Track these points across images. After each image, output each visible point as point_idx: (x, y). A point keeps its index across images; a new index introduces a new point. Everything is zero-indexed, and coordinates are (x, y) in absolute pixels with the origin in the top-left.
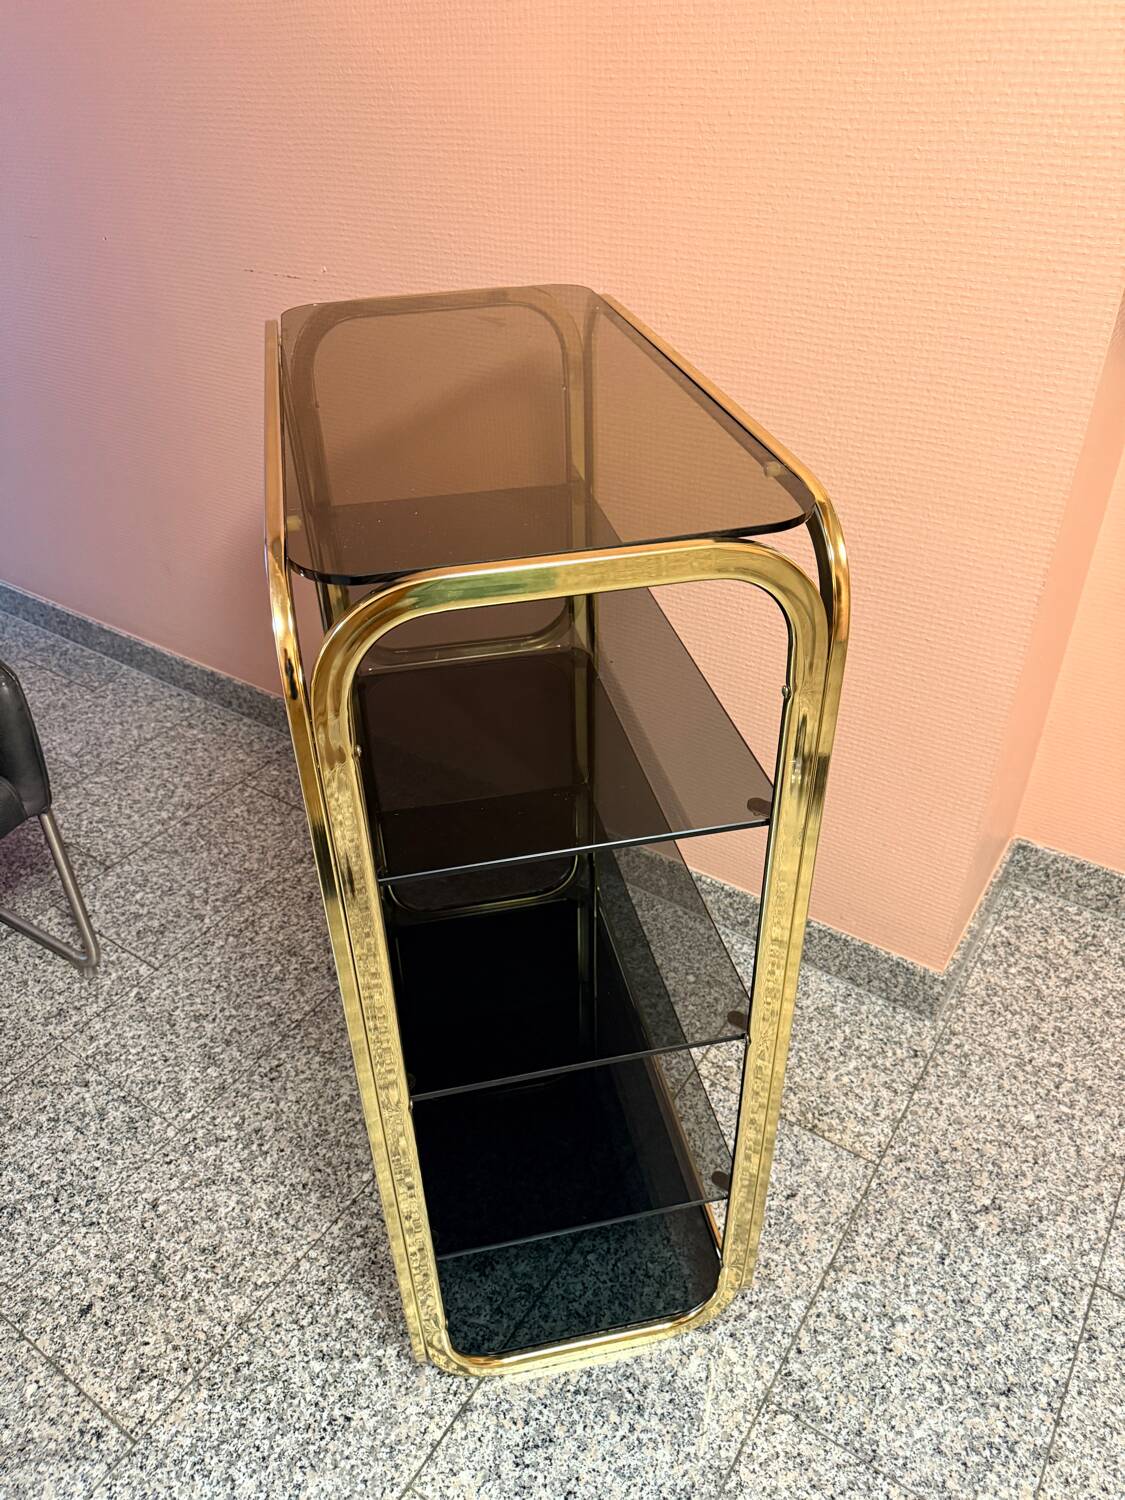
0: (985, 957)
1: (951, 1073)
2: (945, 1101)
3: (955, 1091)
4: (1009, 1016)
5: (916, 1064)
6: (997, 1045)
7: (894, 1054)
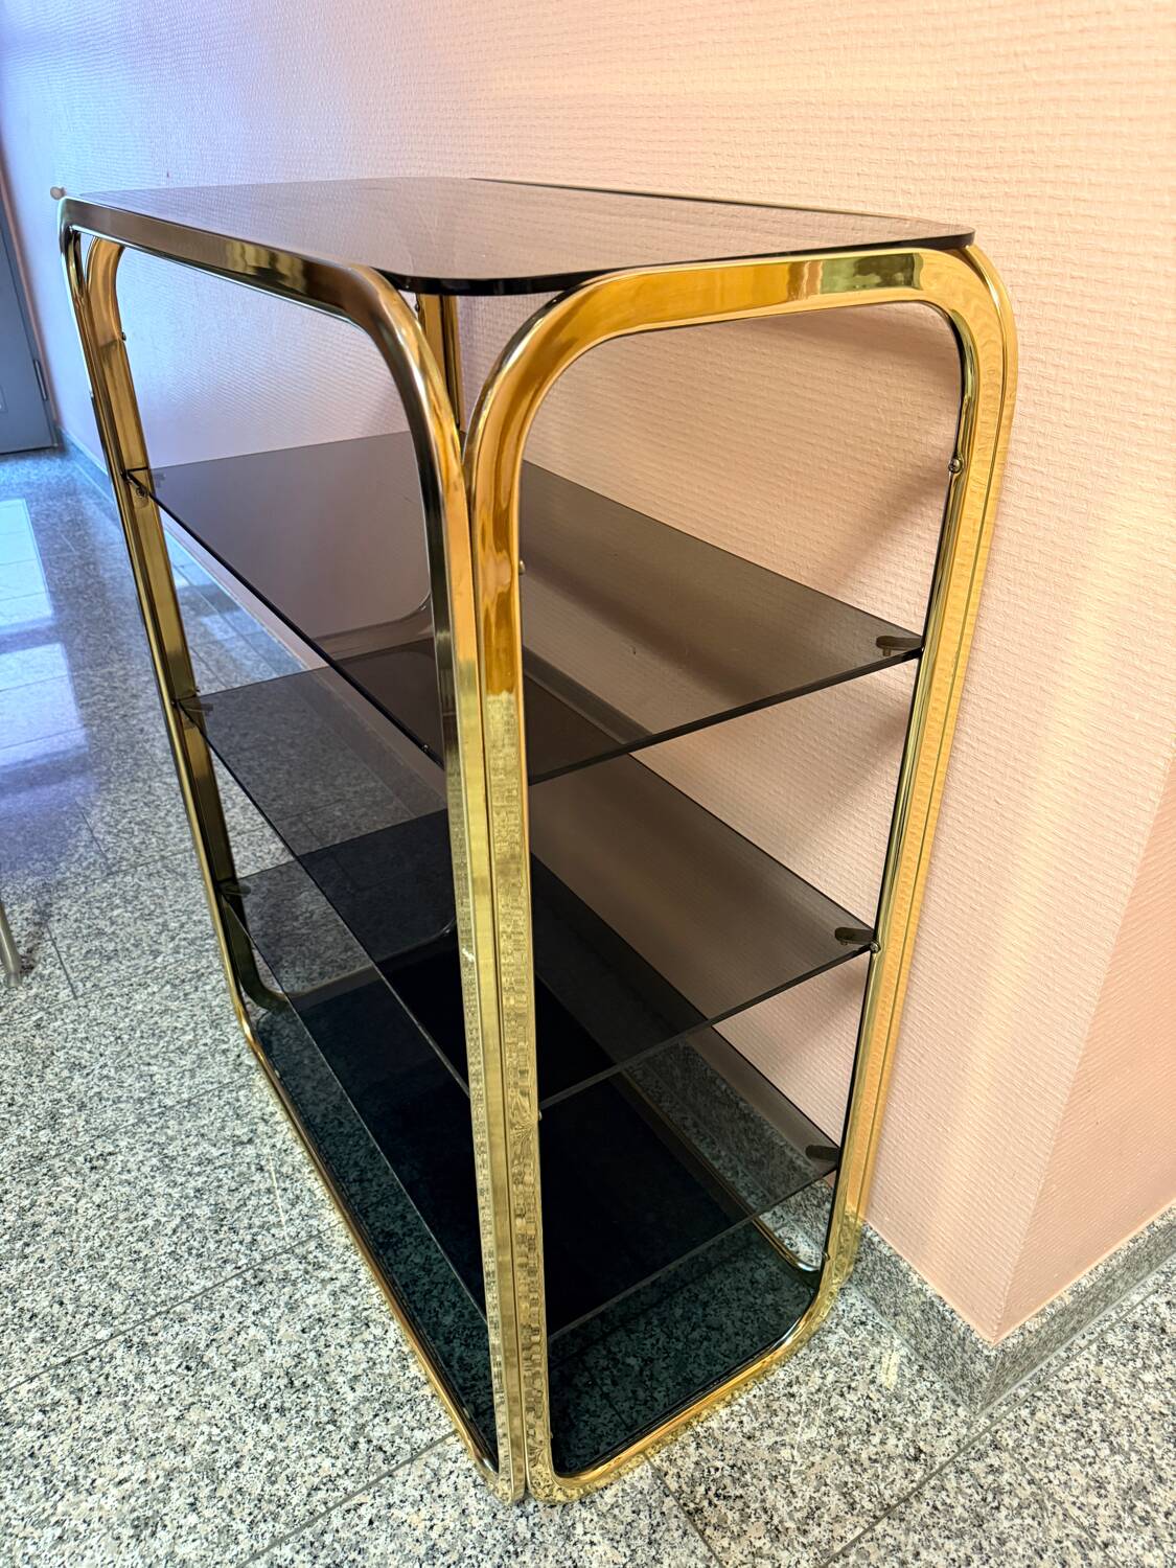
0: (1110, 1339)
1: (959, 1511)
2: (924, 1554)
3: (950, 1545)
4: (1105, 1452)
5: (908, 1473)
6: (1060, 1494)
7: (883, 1443)
